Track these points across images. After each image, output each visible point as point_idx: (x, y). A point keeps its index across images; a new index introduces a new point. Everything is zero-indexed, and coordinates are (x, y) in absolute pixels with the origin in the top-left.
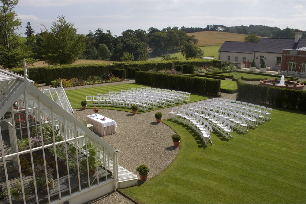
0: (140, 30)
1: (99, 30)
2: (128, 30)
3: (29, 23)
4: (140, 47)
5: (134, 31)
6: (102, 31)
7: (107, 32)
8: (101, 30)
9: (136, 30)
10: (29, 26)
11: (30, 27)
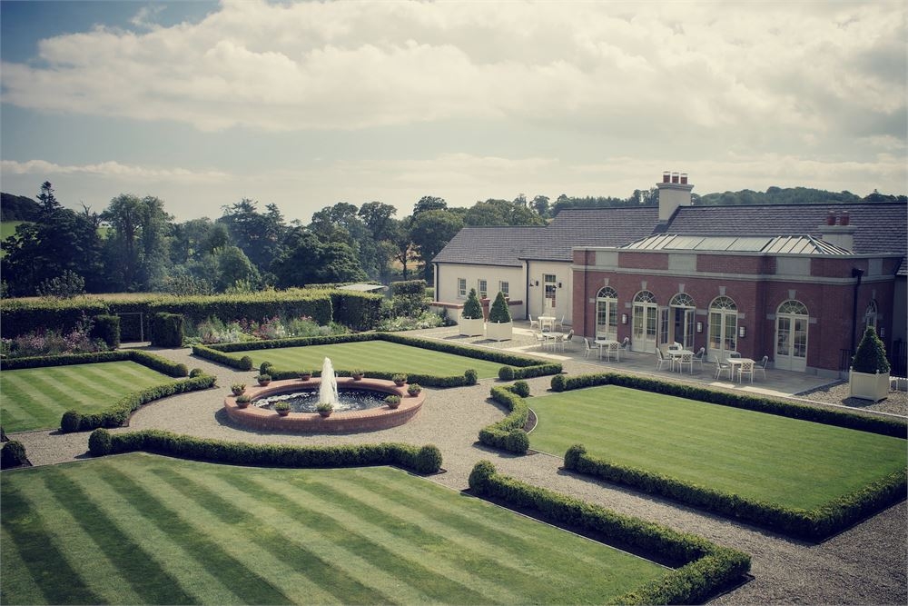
0: (377, 203)
1: (245, 206)
2: (340, 204)
3: (47, 185)
4: (341, 257)
5: (359, 207)
6: (252, 208)
7: (268, 212)
8: (252, 204)
9: (365, 205)
10: (47, 195)
11: (51, 197)
